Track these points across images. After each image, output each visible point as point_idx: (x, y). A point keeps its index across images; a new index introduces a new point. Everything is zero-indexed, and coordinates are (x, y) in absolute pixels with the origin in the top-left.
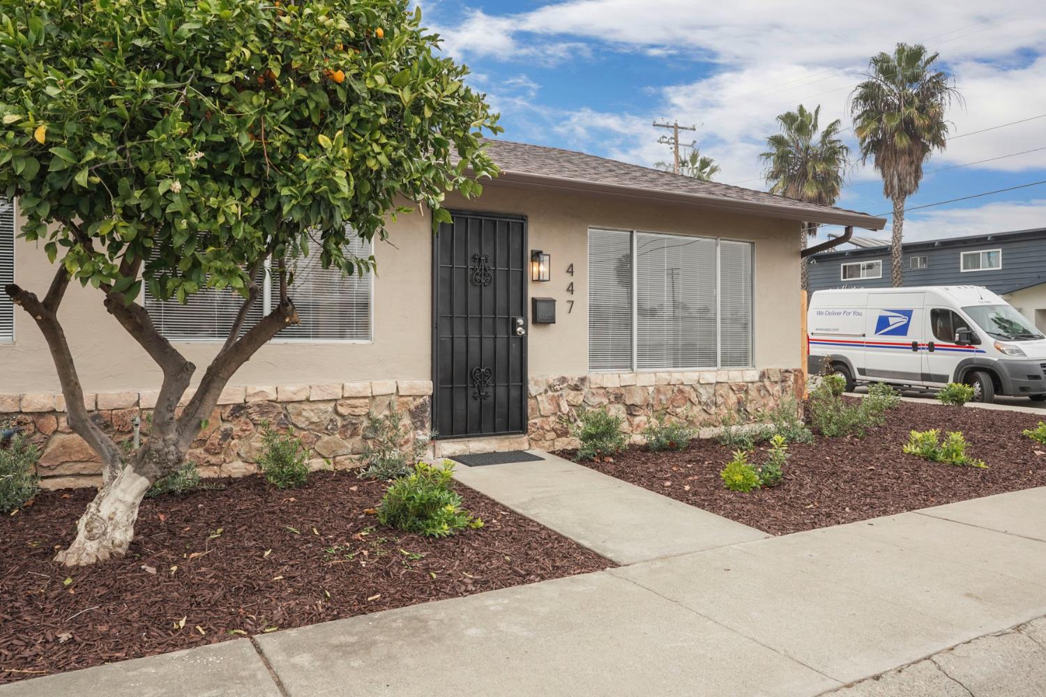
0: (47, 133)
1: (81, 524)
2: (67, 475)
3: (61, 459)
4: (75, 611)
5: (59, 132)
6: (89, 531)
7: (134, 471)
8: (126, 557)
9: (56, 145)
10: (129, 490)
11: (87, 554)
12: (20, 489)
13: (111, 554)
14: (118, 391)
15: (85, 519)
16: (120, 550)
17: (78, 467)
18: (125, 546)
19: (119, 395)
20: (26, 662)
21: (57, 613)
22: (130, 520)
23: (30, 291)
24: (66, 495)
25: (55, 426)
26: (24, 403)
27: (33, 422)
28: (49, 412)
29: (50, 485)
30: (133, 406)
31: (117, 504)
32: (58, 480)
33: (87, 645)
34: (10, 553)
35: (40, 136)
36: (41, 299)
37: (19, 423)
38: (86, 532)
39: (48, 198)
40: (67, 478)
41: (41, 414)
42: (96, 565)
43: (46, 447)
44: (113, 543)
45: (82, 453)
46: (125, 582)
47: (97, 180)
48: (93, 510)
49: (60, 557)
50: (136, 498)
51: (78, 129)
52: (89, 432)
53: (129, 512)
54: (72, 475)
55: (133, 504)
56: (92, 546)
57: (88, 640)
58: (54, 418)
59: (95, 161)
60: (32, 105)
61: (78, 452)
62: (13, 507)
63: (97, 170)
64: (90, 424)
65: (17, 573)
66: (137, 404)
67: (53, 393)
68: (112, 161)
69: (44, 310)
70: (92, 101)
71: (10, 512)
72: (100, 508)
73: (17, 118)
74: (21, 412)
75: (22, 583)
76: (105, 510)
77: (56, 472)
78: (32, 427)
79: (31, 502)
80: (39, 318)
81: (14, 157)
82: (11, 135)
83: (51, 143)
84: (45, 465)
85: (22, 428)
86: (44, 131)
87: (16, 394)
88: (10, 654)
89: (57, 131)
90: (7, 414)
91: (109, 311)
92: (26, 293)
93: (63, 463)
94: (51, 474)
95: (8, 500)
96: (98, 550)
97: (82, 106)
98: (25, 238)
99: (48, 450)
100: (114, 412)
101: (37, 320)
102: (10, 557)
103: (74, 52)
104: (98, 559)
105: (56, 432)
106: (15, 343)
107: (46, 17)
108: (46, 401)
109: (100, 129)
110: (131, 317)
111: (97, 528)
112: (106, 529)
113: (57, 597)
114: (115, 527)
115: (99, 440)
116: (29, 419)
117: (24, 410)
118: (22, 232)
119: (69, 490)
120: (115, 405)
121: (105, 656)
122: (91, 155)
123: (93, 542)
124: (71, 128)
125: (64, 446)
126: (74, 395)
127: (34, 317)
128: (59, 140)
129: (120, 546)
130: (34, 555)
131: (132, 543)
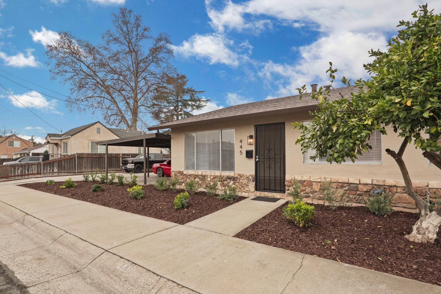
0: (412, 102)
1: (415, 227)
2: (400, 207)
3: (398, 201)
4: (417, 259)
5: (416, 101)
6: (418, 231)
7: (437, 214)
8: (434, 244)
9: (415, 105)
10: (435, 220)
11: (418, 239)
12: (387, 209)
13: (427, 241)
14: (420, 181)
15: (416, 226)
16: (431, 241)
17: (404, 205)
18: (433, 240)
19: (420, 182)
20: (402, 271)
21: (410, 257)
22: (435, 231)
23: (393, 150)
24: (401, 214)
25: (396, 191)
26: (386, 182)
27: (389, 188)
28: (394, 186)
29: (395, 209)
30: (426, 187)
31: (429, 224)
32: (397, 208)
33: (424, 273)
34: (388, 230)
35: (409, 104)
36: (397, 153)
37: (384, 188)
38: (417, 231)
39: (409, 123)
40: (401, 208)
41: (391, 186)
42: (422, 244)
43: (393, 197)
44: (428, 238)
45: (406, 201)
46: (436, 254)
47: (432, 114)
48: (419, 223)
49: (407, 236)
50: (438, 224)
51: (423, 98)
52: (415, 196)
53: (435, 228)
54: (403, 207)
55: (437, 226)
56: (420, 237)
57: (425, 272)
58: (395, 188)
59: (430, 108)
60: (405, 94)
61: (404, 200)
62: (385, 214)
63: (430, 111)
64: (415, 194)
65: (392, 238)
66: (428, 186)
67: (395, 180)
68: (437, 106)
69: (398, 156)
70: (428, 87)
71: (384, 215)
72: (422, 224)
73: (400, 100)
74: (385, 185)
75: (395, 242)
76: (424, 225)
77: (396, 205)
78: (388, 190)
79: (390, 214)
80: (396, 159)
81: (399, 112)
82: (398, 105)
83: (413, 105)
84: (393, 202)
85: (385, 190)
86: (410, 102)
87: (383, 179)
88: (396, 266)
89: (415, 101)
90: (380, 185)
91: (424, 156)
92: (392, 151)
93: (399, 202)
94: (395, 205)
95: (383, 212)
96: (422, 238)
97: (425, 90)
98: (401, 136)
99: (394, 198)
100: (418, 188)
101: (395, 159)
102: (388, 231)
103: (418, 72)
104: (422, 242)
105: (396, 192)
106: (382, 164)
107: (406, 64)
108: (392, 182)
109: (432, 96)
110: (435, 159)
111: (421, 231)
112: (425, 232)
113: (409, 251)
114: (429, 232)
115: (419, 200)
116: (387, 187)
117: (386, 185)
118: (399, 135)
119: (402, 212)
120: (418, 186)
121: (434, 281)
122: (429, 106)
123: (419, 235)
124: (420, 98)
125: (399, 197)
126: (409, 184)
127: (395, 158)
128: (415, 104)
129: (431, 239)
130: (397, 233)
131: (436, 239)
